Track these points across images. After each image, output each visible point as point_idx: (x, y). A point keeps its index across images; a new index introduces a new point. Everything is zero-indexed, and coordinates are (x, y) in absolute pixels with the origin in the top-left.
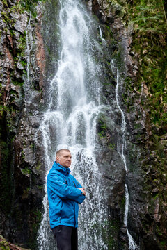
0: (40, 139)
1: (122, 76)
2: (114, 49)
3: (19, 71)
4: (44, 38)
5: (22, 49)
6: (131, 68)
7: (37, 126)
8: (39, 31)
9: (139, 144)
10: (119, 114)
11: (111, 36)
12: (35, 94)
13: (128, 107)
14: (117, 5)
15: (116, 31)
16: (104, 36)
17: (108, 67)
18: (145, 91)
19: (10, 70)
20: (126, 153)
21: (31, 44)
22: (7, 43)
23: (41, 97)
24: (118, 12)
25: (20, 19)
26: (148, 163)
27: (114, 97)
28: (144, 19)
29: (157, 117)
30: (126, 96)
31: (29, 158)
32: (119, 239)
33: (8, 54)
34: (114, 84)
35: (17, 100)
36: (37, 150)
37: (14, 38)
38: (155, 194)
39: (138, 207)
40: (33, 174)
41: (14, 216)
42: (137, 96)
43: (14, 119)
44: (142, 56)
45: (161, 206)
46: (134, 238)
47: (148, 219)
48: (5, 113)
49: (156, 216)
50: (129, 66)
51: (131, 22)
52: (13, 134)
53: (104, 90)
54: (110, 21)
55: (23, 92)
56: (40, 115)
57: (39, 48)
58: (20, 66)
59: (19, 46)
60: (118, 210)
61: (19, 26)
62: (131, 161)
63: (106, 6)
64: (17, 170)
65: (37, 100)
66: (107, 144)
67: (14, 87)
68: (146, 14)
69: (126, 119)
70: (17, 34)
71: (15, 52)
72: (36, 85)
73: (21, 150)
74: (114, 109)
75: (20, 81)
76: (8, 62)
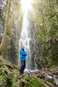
0: (19, 45)
1: (35, 33)
2: (33, 28)
3: (15, 31)
4: (20, 25)
6: (36, 32)
7: (18, 42)
9: (38, 46)
10: (34, 40)
13: (36, 39)
14: (34, 19)
17: (32, 31)
18: (39, 36)
19: (13, 31)
20: (35, 48)
22: (13, 26)
23: (19, 36)
24: (34, 21)
25: (15, 21)
26: (39, 49)
27: (33, 37)
28: (39, 22)
29: (41, 41)
30: (35, 37)
31: (16, 48)
32: (33, 64)
34: (33, 34)
35: (14, 37)
36: (18, 47)
37: (14, 25)
38: (40, 55)
39: (37, 58)
40: (17, 51)
41: (13, 59)
42: (37, 37)
43: (14, 41)
44: (39, 29)
45: (41, 58)
46: (36, 64)
47: (39, 60)
48: (12, 39)
49: (40, 60)
51: (37, 23)
52: (14, 43)
53: (31, 35)
55: (16, 35)
56: (19, 40)
57: (19, 27)
59: (15, 26)
60: (33, 58)
62: (36, 49)
63: (32, 19)
64: (14, 50)
66: (32, 46)
67: (14, 34)
68: (39, 21)
70: (15, 24)
71: (14, 28)
72: (18, 34)
73: (15, 47)
74: (33, 39)
75: (15, 33)
76: (13, 29)
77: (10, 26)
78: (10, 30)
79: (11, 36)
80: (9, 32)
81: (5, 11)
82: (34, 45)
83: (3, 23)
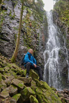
0: (43, 57)
1: (66, 40)
2: (64, 33)
3: (38, 42)
4: (44, 34)
5: (38, 37)
7: (42, 54)
8: (42, 32)
10: (65, 50)
11: (63, 30)
12: (42, 47)
13: (68, 48)
14: (63, 22)
15: (64, 29)
16: (61, 30)
17: (62, 38)
19: (36, 42)
20: (68, 60)
21: (41, 35)
22: (35, 36)
23: (44, 47)
24: (64, 24)
25: (38, 30)
27: (64, 45)
30: (67, 45)
31: (40, 62)
33: (35, 38)
34: (64, 42)
35: (37, 49)
36: (42, 59)
37: (36, 35)
40: (41, 65)
43: (37, 53)
48: (35, 52)
50: (67, 37)
52: (37, 56)
53: (61, 44)
54: (62, 26)
55: (39, 47)
56: (43, 52)
57: (43, 36)
58: (38, 41)
59: (38, 36)
60: (65, 74)
61: (37, 32)
63: (60, 23)
65: (43, 48)
66: (62, 57)
67: (37, 46)
69: (68, 51)
70: (37, 34)
72: (42, 45)
73: (38, 60)
74: (64, 48)
75: (38, 44)
76: (35, 40)
77: (32, 36)
78: (31, 41)
79: (33, 48)
80: (30, 43)
81: (25, 22)
82: (66, 57)
83: (23, 34)
